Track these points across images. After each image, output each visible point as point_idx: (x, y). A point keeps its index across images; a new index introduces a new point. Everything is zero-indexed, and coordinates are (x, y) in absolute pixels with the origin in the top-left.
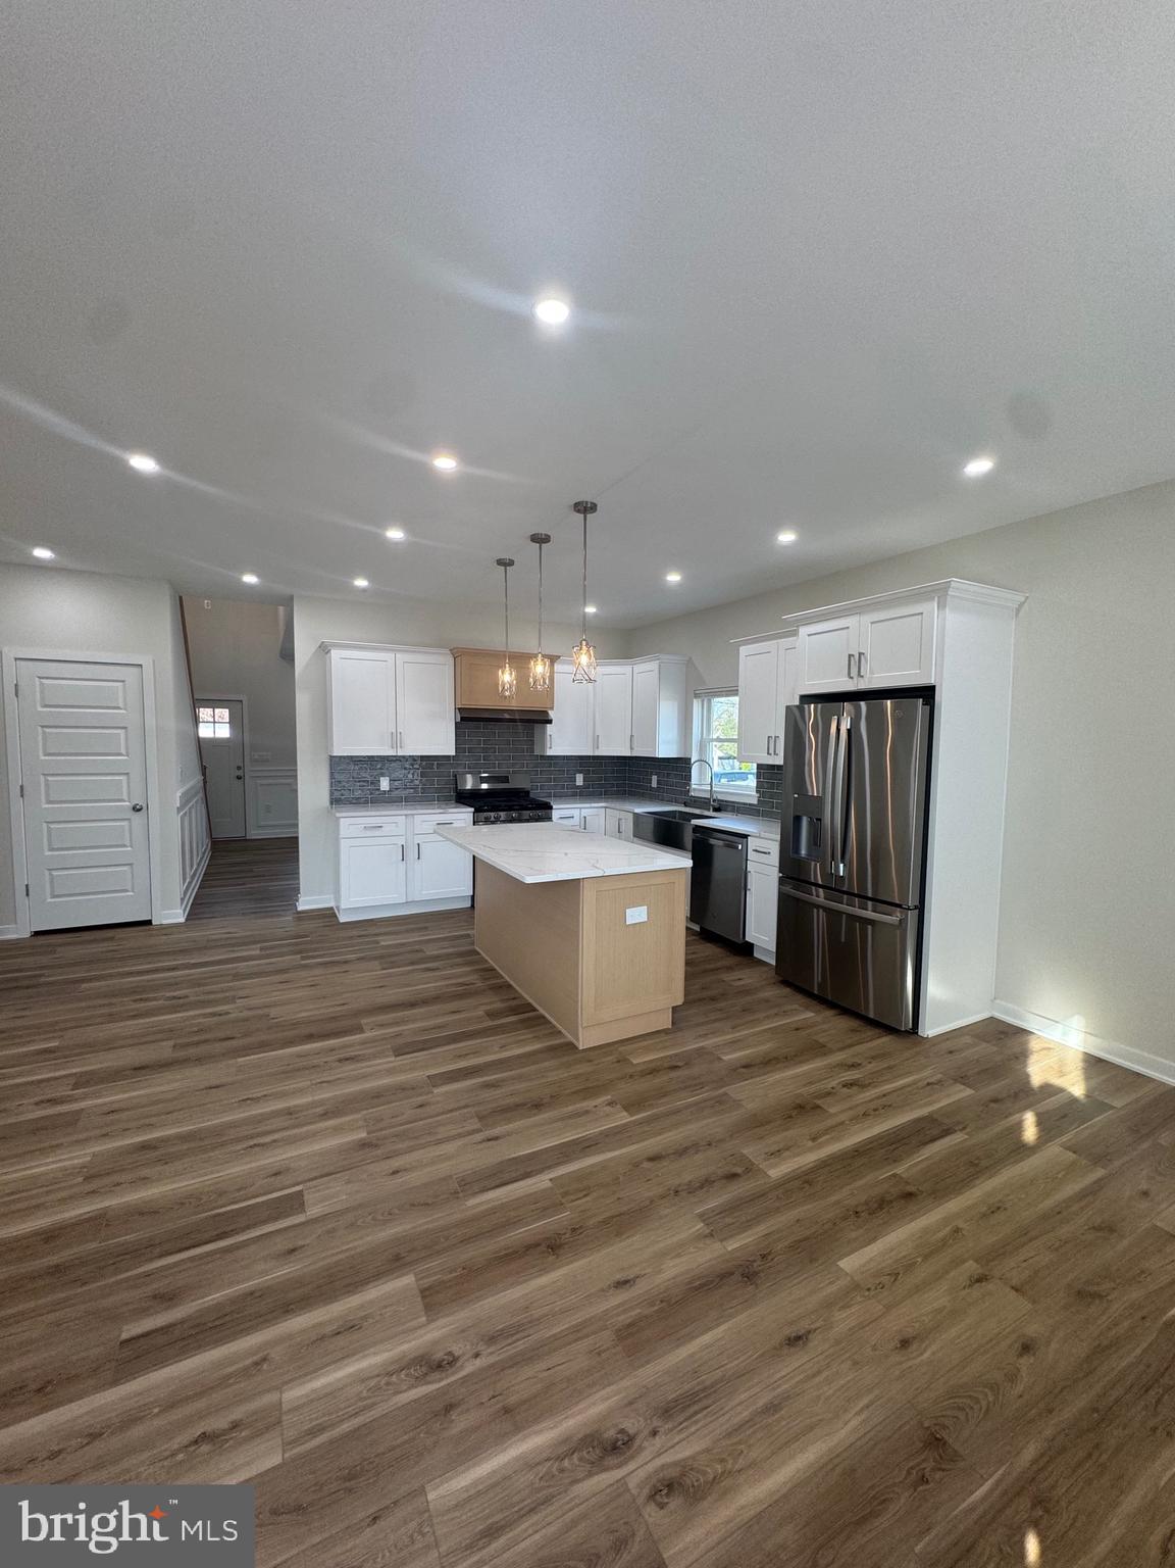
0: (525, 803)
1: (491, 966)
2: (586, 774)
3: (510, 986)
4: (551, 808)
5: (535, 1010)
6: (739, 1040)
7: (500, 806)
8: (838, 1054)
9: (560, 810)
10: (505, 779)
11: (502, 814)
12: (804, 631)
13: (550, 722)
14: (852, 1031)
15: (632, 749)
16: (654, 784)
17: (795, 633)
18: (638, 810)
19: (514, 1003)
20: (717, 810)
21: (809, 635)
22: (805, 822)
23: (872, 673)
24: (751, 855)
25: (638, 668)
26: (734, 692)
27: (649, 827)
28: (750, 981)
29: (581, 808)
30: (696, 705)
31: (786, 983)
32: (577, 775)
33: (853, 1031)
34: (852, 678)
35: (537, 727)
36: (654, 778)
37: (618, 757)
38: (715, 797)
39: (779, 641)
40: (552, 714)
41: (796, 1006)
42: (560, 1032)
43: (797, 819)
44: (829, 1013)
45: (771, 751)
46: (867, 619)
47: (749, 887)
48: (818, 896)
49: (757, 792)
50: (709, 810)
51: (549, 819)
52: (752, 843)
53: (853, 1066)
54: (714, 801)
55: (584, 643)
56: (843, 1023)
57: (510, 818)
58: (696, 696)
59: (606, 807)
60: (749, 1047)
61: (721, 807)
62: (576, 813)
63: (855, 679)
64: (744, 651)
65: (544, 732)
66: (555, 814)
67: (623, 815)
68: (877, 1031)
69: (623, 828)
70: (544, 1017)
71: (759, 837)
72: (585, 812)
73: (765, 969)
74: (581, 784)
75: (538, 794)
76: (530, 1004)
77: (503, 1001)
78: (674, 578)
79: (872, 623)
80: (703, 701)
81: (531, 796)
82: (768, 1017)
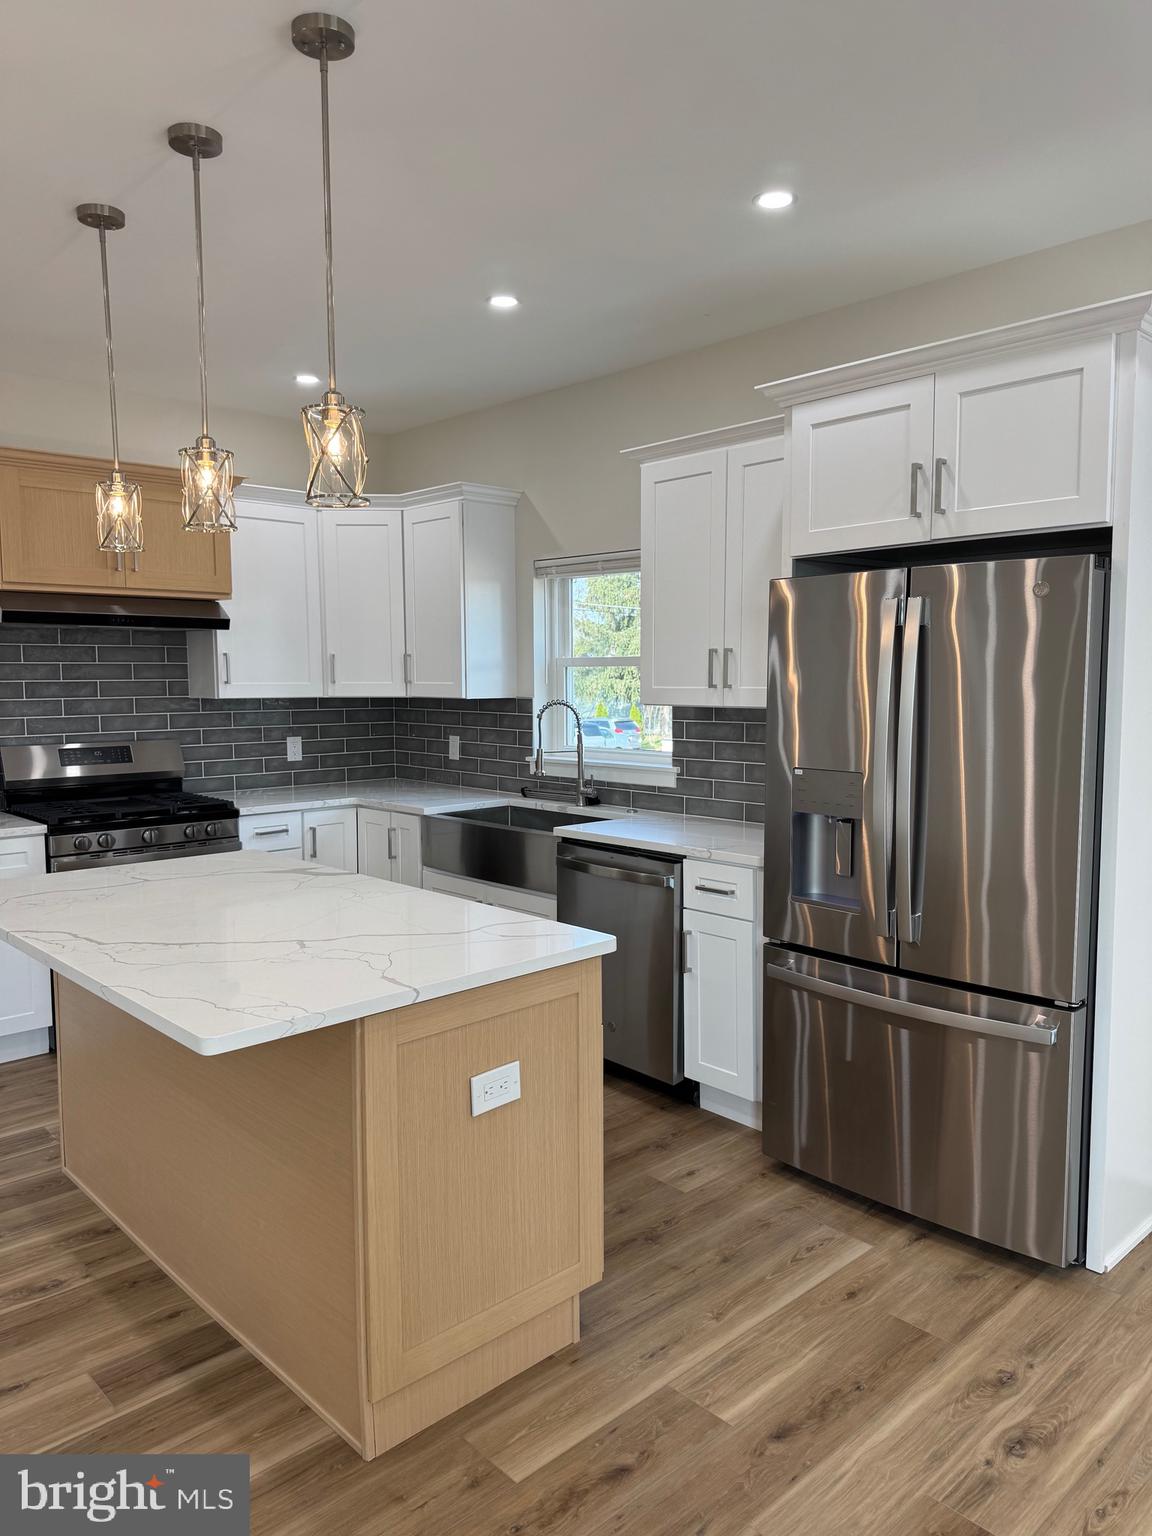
0: (171, 806)
1: (109, 1220)
2: (308, 735)
3: (160, 1277)
4: (235, 814)
5: (234, 1344)
6: (742, 1352)
7: (112, 816)
8: (960, 1351)
9: (255, 818)
10: (123, 754)
11: (119, 836)
12: (803, 417)
13: (224, 624)
14: (958, 1279)
15: (407, 681)
16: (454, 754)
17: (780, 427)
18: (431, 810)
19: (179, 1327)
20: (592, 802)
21: (815, 426)
22: (816, 825)
23: (964, 501)
24: (691, 898)
25: (414, 513)
26: (627, 561)
27: (452, 844)
28: (714, 1174)
29: (303, 811)
30: (539, 590)
31: (785, 1170)
32: (290, 740)
33: (962, 1279)
34: (918, 516)
35: (194, 636)
36: (455, 743)
37: (374, 700)
38: (587, 777)
39: (730, 448)
40: (227, 607)
41: (824, 1231)
42: (306, 1409)
43: (802, 821)
44: (898, 1237)
45: (718, 680)
46: (951, 386)
47: (689, 964)
48: (895, 995)
49: (676, 763)
50: (575, 802)
51: (231, 842)
52: (693, 873)
53: (1004, 1382)
54: (587, 783)
55: (333, 398)
56: (935, 1262)
57: (140, 843)
58: (539, 572)
59: (357, 806)
60: (769, 1368)
61: (601, 795)
62: (292, 821)
63: (926, 518)
64: (650, 471)
65: (210, 649)
66: (246, 827)
67: (398, 820)
68: (1009, 1272)
69: (398, 850)
70: (257, 1365)
71: (709, 860)
72: (312, 820)
73: (732, 1138)
74: (299, 757)
75: (204, 785)
76: (216, 1329)
77: (143, 1327)
78: (504, 303)
79: (963, 395)
80: (551, 582)
81: (186, 787)
82: (780, 1270)
